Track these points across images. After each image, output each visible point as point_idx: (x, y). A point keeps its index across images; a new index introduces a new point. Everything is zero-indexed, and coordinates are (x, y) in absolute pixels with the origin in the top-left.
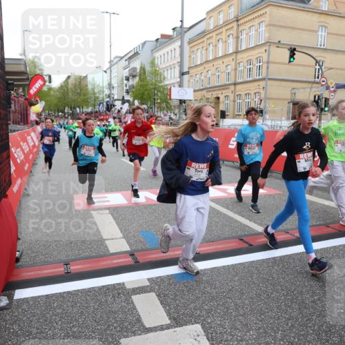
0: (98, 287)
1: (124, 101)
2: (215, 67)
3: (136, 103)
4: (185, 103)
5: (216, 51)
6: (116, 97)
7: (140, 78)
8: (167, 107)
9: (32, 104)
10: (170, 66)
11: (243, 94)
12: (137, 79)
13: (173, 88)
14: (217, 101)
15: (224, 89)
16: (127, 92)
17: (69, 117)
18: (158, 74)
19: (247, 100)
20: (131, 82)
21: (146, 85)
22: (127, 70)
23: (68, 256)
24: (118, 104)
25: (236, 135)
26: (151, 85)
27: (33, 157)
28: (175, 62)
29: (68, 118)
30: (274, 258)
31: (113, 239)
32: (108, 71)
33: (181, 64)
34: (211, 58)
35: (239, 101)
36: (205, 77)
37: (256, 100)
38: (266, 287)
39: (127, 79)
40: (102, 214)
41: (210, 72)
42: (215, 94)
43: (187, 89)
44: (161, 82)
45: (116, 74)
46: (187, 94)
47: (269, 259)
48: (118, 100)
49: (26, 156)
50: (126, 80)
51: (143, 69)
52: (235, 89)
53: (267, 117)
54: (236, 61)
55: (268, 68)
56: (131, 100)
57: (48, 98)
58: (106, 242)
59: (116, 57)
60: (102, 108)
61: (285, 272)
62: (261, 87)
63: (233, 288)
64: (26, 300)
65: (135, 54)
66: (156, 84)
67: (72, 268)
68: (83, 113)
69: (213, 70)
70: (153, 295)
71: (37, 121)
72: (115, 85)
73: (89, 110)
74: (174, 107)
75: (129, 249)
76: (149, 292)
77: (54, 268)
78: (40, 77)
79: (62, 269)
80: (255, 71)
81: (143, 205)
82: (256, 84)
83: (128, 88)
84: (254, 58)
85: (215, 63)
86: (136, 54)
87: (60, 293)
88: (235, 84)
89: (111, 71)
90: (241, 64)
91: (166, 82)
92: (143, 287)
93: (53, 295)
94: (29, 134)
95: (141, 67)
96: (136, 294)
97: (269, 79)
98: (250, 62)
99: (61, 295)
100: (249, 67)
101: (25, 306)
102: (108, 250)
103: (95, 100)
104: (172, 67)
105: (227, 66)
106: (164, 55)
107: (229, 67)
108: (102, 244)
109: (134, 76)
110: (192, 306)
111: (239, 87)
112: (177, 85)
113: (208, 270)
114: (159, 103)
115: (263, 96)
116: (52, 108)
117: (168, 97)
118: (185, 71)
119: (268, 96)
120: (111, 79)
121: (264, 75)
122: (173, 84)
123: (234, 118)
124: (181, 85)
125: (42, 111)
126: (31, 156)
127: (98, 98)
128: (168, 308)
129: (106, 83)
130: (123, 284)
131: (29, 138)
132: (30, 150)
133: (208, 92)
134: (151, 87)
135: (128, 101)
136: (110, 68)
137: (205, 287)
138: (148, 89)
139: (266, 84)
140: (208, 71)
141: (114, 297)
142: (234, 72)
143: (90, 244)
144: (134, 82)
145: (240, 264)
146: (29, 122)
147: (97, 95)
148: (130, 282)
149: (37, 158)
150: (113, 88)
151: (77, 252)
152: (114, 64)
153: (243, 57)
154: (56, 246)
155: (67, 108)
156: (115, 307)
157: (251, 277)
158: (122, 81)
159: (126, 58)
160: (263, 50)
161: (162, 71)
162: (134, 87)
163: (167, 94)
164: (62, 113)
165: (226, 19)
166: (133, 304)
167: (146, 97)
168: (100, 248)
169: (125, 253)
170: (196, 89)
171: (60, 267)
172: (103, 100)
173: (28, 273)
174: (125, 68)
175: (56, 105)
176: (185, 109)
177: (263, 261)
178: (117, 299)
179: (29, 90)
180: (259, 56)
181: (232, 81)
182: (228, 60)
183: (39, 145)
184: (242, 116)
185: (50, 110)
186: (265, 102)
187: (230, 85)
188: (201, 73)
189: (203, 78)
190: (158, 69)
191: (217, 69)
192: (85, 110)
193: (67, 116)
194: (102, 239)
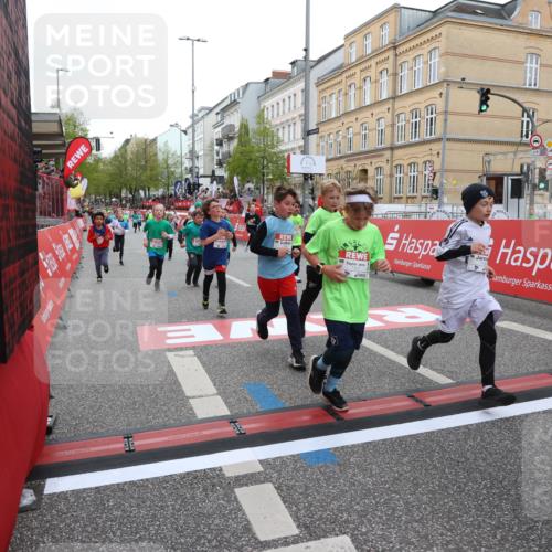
0: (180, 475)
2: (359, 122)
4: (312, 179)
5: (361, 97)
6: (201, 172)
7: (240, 141)
9: (69, 185)
10: (288, 121)
11: (406, 163)
12: (236, 142)
13: (292, 156)
14: (363, 175)
15: (373, 157)
16: (220, 164)
17: (128, 205)
18: (268, 135)
19: (412, 174)
20: (225, 148)
21: (251, 152)
23: (129, 424)
24: (205, 182)
25: (397, 228)
26: (258, 151)
27: (72, 267)
28: (296, 115)
29: (125, 206)
30: (466, 427)
31: (202, 396)
32: (190, 131)
33: (305, 118)
34: (353, 108)
35: (398, 175)
36: (344, 137)
37: (427, 173)
38: (456, 474)
39: (220, 143)
40: (183, 356)
41: (351, 130)
42: (360, 165)
43: (317, 158)
44: (273, 146)
45: (202, 136)
46: (316, 164)
47: (459, 427)
48: (205, 176)
49: (61, 265)
50: (217, 144)
51: (244, 127)
52: (392, 157)
53: (445, 200)
54: (394, 111)
55: (446, 120)
56: (226, 175)
57: (95, 175)
58: (190, 400)
59: (202, 109)
60: (181, 191)
61: (486, 449)
62: (435, 153)
63: (400, 475)
64: (63, 496)
65: (231, 103)
66: (265, 151)
67: (136, 443)
68: (149, 198)
69: (356, 127)
70: (269, 488)
71: (77, 212)
72: (201, 153)
73: (160, 192)
74: (295, 185)
75: (228, 413)
76: (263, 482)
77: (109, 444)
78: (84, 140)
79: (122, 445)
80: (423, 127)
81: (249, 342)
82: (427, 147)
83: (220, 157)
84: (422, 107)
85: (360, 116)
86: (234, 103)
87: (118, 484)
88: (392, 149)
89: (194, 131)
90: (402, 116)
91: (282, 148)
92: (252, 475)
93: (106, 488)
94: (66, 232)
95: (241, 128)
96: (242, 485)
97: (448, 140)
98: (415, 113)
99: (120, 488)
100: (414, 121)
101: (62, 506)
102: (194, 414)
103: (168, 177)
105: (378, 120)
106: (278, 104)
107: (382, 121)
108: (183, 405)
109: (230, 139)
110: (334, 505)
111: (398, 153)
112: (298, 151)
113: (358, 445)
114: (271, 180)
115: (437, 167)
116: (101, 191)
117: (286, 170)
118: (311, 129)
119: (446, 167)
120: (193, 143)
121: (439, 132)
122: (293, 149)
123: (390, 202)
124: (305, 151)
125: (85, 196)
126: (69, 266)
127: (173, 173)
128: (294, 508)
129: (186, 151)
130: (221, 469)
131: (66, 236)
132: (67, 255)
133: (348, 161)
134: (258, 154)
135: (221, 178)
136: (193, 126)
137: (354, 475)
138: (253, 157)
139: (444, 146)
140: (348, 129)
141: (205, 490)
142: (388, 131)
143: (165, 405)
144: (232, 147)
145: (410, 436)
146: (66, 211)
147: (173, 169)
148: (231, 466)
149: (78, 269)
150: (197, 157)
151: (144, 417)
152: (199, 121)
153: (404, 105)
154: (110, 407)
155: (124, 191)
156: (208, 507)
157: (431, 458)
158: (212, 146)
159: (218, 110)
160: (435, 93)
161: (275, 130)
162: (230, 156)
163: (284, 167)
164: (117, 197)
165: (376, 46)
166: (238, 502)
167: (250, 170)
168: (181, 411)
169: (222, 418)
170: (330, 157)
171: (120, 442)
172: (181, 177)
173: (67, 453)
174: (215, 126)
175: (107, 185)
176: (312, 190)
177: (449, 431)
178: (210, 494)
179: (65, 162)
180: (429, 102)
181: (387, 144)
182: (380, 111)
183: (81, 248)
184: (404, 199)
185: (98, 193)
186: (442, 176)
187: (383, 149)
188: (337, 132)
189: (340, 139)
190: (268, 126)
191: (362, 125)
192: (152, 193)
193: (124, 202)
194: (184, 396)
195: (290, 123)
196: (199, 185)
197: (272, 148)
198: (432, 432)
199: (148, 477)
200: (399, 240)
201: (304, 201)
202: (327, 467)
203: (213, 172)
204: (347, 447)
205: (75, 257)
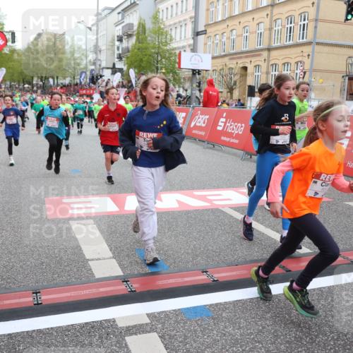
0: (80, 325)
1: (114, 70)
2: (242, 26)
3: (132, 73)
4: (199, 74)
6: (104, 64)
7: (138, 38)
8: (175, 79)
10: (180, 22)
11: (280, 63)
12: (133, 40)
13: (183, 53)
14: (243, 72)
15: (253, 56)
16: (120, 58)
17: (39, 91)
18: (162, 34)
19: (285, 72)
20: (125, 44)
21: (146, 48)
22: (120, 27)
23: (38, 282)
24: (107, 74)
26: (154, 48)
28: (187, 17)
31: (100, 259)
32: (94, 28)
33: (195, 20)
34: (237, 13)
35: (274, 73)
36: (228, 38)
37: (298, 71)
39: (120, 40)
41: (234, 32)
42: (241, 62)
43: (202, 55)
44: (166, 44)
45: (105, 32)
46: (203, 61)
48: (108, 68)
50: (118, 41)
51: (142, 26)
52: (269, 56)
54: (272, 17)
55: (316, 27)
56: (125, 68)
58: (90, 262)
59: (106, 9)
60: (85, 80)
62: (306, 54)
63: (264, 328)
65: (131, 4)
66: (159, 47)
67: (43, 298)
68: (58, 85)
69: (240, 28)
70: (154, 336)
72: (103, 48)
73: (67, 81)
74: (184, 79)
75: (122, 274)
77: (20, 298)
79: (31, 299)
80: (297, 31)
82: (299, 50)
83: (120, 52)
84: (296, 14)
85: (242, 20)
86: (133, 5)
87: (27, 332)
88: (269, 50)
89: (98, 28)
90: (279, 22)
91: (174, 45)
92: (141, 325)
95: (139, 27)
96: (131, 334)
97: (318, 44)
98: (290, 19)
99: (29, 334)
100: (289, 26)
102: (92, 274)
103: (75, 68)
105: (258, 24)
106: (172, 6)
107: (262, 25)
108: (84, 266)
109: (129, 36)
111: (274, 53)
112: (188, 49)
113: (230, 303)
114: (164, 73)
115: (307, 67)
116: (15, 78)
117: (177, 65)
118: (200, 30)
119: (315, 67)
120: (97, 39)
121: (309, 37)
122: (184, 47)
124: (194, 50)
127: (79, 64)
130: (114, 321)
133: (231, 59)
134: (153, 51)
135: (121, 70)
136: (97, 23)
137: (225, 327)
138: (149, 53)
139: (313, 49)
140: (232, 31)
141: (101, 338)
142: (268, 32)
143: (68, 266)
144: (130, 43)
147: (78, 61)
148: (123, 318)
150: (100, 51)
151: (50, 276)
152: (102, 19)
153: (281, 12)
154: (21, 267)
155: (35, 79)
157: (289, 314)
158: (113, 42)
159: (119, 10)
160: (308, 3)
161: (168, 29)
162: (128, 51)
163: (175, 62)
164: (29, 84)
167: (144, 64)
168: (82, 271)
169: (117, 278)
170: (216, 55)
171: (28, 297)
172: (86, 68)
174: (117, 25)
175: (21, 73)
176: (200, 83)
178: (105, 341)
180: (302, 10)
181: (265, 45)
182: (260, 16)
186: (310, 76)
187: (262, 50)
188: (223, 34)
189: (225, 39)
190: (162, 26)
191: (244, 27)
192: (61, 81)
193: (35, 88)
194: (85, 258)
195: (182, 24)
196: (101, 76)
197: (166, 46)
199: (52, 326)
201: (192, 93)
202: (203, 320)
204: (221, 304)
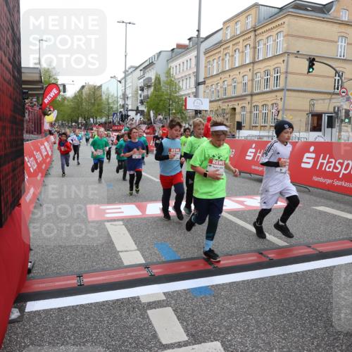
0: (112, 301)
1: (137, 111)
2: (231, 78)
4: (200, 113)
5: (233, 62)
6: (130, 108)
7: (155, 88)
8: (182, 118)
9: (45, 114)
11: (260, 105)
12: (152, 89)
13: (188, 99)
14: (233, 112)
15: (240, 100)
16: (142, 102)
17: (83, 128)
18: (173, 84)
19: (264, 111)
20: (145, 92)
21: (161, 96)
23: (81, 268)
24: (132, 114)
25: (254, 146)
26: (167, 95)
27: (46, 167)
28: (191, 72)
29: (81, 128)
30: (296, 273)
31: (127, 251)
32: (123, 81)
33: (197, 74)
34: (227, 69)
35: (255, 112)
36: (221, 87)
37: (274, 111)
38: (289, 304)
39: (142, 89)
40: (116, 225)
41: (226, 82)
42: (231, 105)
43: (202, 99)
45: (131, 84)
46: (204, 104)
47: (291, 274)
48: (132, 110)
49: (39, 165)
50: (140, 90)
51: (158, 79)
52: (252, 100)
54: (253, 71)
55: (286, 78)
56: (146, 110)
57: (62, 108)
58: (120, 253)
59: (132, 67)
60: (117, 119)
61: (308, 288)
62: (279, 98)
63: (253, 303)
64: (37, 313)
66: (170, 95)
67: (85, 280)
68: (97, 123)
69: (229, 81)
70: (169, 310)
71: (50, 131)
72: (130, 95)
73: (103, 120)
74: (189, 117)
75: (144, 262)
76: (165, 307)
77: (67, 280)
78: (56, 85)
79: (76, 281)
80: (272, 82)
81: (158, 217)
82: (273, 95)
83: (142, 98)
84: (271, 68)
85: (231, 74)
86: (151, 64)
87: (73, 306)
88: (252, 95)
89: (125, 81)
90: (259, 74)
91: (182, 93)
92: (159, 302)
93: (65, 308)
94: (43, 144)
95: (156, 79)
96: (151, 308)
97: (288, 90)
98: (267, 72)
99: (74, 308)
100: (266, 78)
101: (37, 319)
102: (122, 262)
103: (109, 110)
104: (188, 77)
105: (243, 76)
106: (180, 65)
107: (246, 77)
108: (115, 257)
109: (149, 87)
110: (211, 322)
111: (255, 98)
112: (192, 96)
113: (227, 284)
114: (174, 114)
115: (280, 107)
116: (66, 118)
117: (184, 108)
118: (200, 81)
119: (286, 107)
120: (125, 89)
121: (282, 85)
122: (189, 94)
123: (250, 129)
124: (196, 95)
125: (55, 121)
126: (44, 167)
127: (112, 108)
128: (185, 324)
129: (120, 94)
130: (138, 298)
131: (42, 147)
132: (43, 159)
133: (223, 102)
134: (166, 97)
135: (142, 112)
136: (125, 78)
137: (224, 303)
138: (163, 99)
139: (285, 96)
140: (224, 82)
141: (128, 311)
142: (250, 83)
143: (104, 256)
144: (149, 92)
145: (260, 279)
146: (43, 131)
147: (111, 105)
148: (145, 295)
149: (50, 168)
150: (127, 98)
151: (90, 264)
152: (129, 75)
153: (260, 68)
154: (69, 257)
155: (80, 119)
156: (130, 322)
157: (273, 293)
158: (137, 91)
159: (141, 68)
160: (280, 60)
161: (177, 81)
162: (148, 98)
163: (182, 105)
164: (76, 123)
165: (243, 29)
166: (149, 319)
167: (160, 107)
168: (114, 260)
169: (140, 265)
170: (212, 99)
171: (73, 279)
172: (117, 110)
173: (40, 285)
174: (139, 79)
175: (70, 115)
177: (285, 276)
178: (131, 313)
179: (43, 99)
180: (276, 66)
181: (248, 92)
182: (244, 71)
183: (52, 155)
184: (259, 127)
185: (64, 120)
186: (283, 113)
187: (246, 95)
188: (217, 84)
189: (219, 88)
190: (173, 79)
191: (233, 79)
192: (98, 120)
193: (80, 126)
194: (116, 250)
195: (187, 77)
196: (128, 116)
197: (175, 93)
198: (274, 277)
199: (92, 302)
200: (255, 154)
202: (206, 298)
203: (138, 107)
204: (219, 285)
205: (48, 160)
